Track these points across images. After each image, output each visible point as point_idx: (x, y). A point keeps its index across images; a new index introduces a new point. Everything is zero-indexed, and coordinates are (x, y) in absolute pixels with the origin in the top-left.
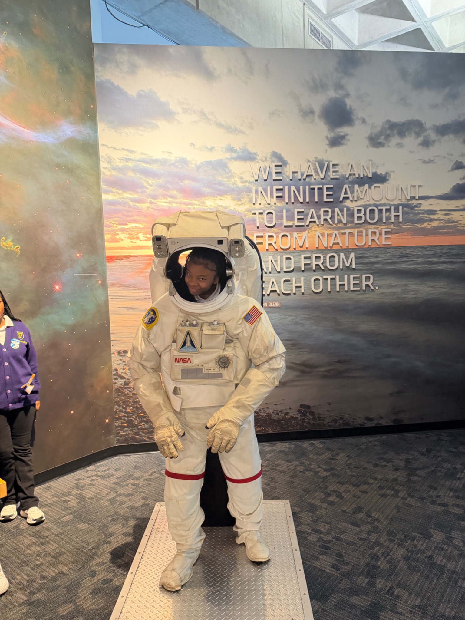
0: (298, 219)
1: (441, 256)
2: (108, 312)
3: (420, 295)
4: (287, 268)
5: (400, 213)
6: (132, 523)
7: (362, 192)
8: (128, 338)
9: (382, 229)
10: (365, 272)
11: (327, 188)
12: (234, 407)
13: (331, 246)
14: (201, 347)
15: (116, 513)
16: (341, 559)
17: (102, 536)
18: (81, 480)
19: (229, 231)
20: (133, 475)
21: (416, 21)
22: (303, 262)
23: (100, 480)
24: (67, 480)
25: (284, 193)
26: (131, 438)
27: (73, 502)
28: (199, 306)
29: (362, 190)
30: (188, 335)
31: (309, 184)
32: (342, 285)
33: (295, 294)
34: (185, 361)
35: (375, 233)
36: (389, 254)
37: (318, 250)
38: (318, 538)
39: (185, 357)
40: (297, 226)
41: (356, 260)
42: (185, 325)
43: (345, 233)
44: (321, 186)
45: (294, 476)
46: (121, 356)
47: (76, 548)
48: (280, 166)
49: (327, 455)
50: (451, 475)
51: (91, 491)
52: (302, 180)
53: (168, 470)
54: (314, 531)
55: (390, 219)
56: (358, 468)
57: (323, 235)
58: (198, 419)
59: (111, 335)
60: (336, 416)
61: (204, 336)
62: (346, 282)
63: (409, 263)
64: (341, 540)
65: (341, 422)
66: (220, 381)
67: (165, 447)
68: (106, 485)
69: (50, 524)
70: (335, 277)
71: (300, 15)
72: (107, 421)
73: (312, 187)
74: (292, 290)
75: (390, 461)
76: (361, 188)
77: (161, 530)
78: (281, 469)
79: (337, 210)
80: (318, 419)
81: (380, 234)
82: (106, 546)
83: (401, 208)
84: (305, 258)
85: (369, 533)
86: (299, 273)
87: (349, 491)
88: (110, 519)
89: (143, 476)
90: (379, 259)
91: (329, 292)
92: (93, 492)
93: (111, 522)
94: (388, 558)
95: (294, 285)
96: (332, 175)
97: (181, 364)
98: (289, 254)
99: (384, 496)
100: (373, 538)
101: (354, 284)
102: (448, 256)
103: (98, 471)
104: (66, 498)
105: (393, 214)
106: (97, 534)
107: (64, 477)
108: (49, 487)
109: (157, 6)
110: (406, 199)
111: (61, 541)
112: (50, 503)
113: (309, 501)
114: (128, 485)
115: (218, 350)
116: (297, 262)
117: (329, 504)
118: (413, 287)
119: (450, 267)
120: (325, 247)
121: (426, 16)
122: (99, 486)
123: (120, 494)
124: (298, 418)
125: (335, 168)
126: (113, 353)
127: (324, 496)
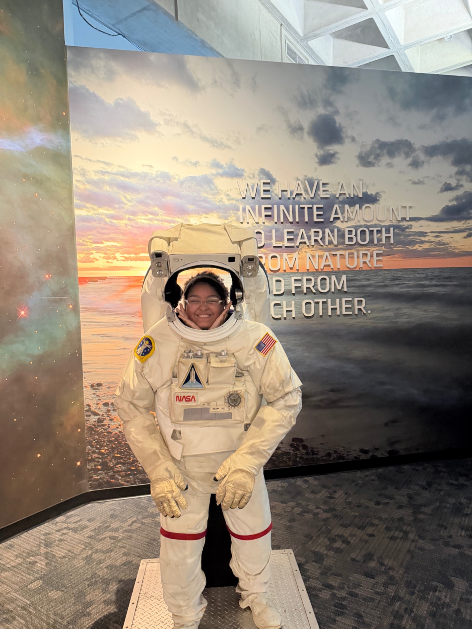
0: (288, 240)
1: (432, 279)
2: (79, 340)
3: (412, 319)
4: (277, 291)
5: (391, 235)
6: (114, 587)
7: (352, 212)
8: (102, 369)
9: (373, 250)
10: (357, 295)
11: (317, 208)
12: (247, 453)
13: (322, 268)
14: (207, 381)
15: (94, 575)
16: (361, 621)
17: (79, 607)
18: (49, 534)
19: (240, 247)
20: (110, 526)
21: (390, 47)
22: (294, 285)
23: (71, 533)
24: (32, 535)
25: (273, 212)
26: (106, 483)
27: (41, 564)
28: (203, 333)
29: (352, 210)
30: (193, 369)
31: (299, 203)
32: (334, 309)
33: (285, 318)
34: (188, 399)
35: (366, 255)
36: (381, 277)
37: (308, 272)
38: (331, 595)
39: (189, 395)
40: (286, 247)
41: (348, 283)
42: (188, 357)
43: (336, 255)
44: (311, 206)
45: (292, 520)
46: (94, 389)
47: (48, 624)
48: (269, 183)
49: (323, 494)
50: (458, 510)
51: (62, 548)
52: (291, 198)
53: (164, 528)
54: (325, 587)
55: (381, 240)
56: (359, 506)
57: (313, 256)
58: (200, 467)
59: (84, 366)
60: (330, 450)
61: (211, 369)
62: (338, 306)
63: (401, 286)
64: (356, 595)
65: (335, 455)
66: (229, 421)
67: (165, 505)
68: (80, 540)
69: (14, 594)
70: (327, 300)
71: (277, 35)
72: (79, 464)
73: (302, 206)
74: (282, 315)
75: (391, 498)
76: (352, 208)
77: (150, 596)
78: (277, 512)
79: (327, 231)
80: (311, 453)
81: (372, 256)
82: (84, 619)
83: (392, 229)
84: (296, 280)
85: (385, 585)
86: (289, 297)
87: (355, 535)
88: (87, 583)
89: (121, 527)
90: (371, 282)
91: (321, 316)
92: (65, 549)
93: (89, 587)
94: (412, 615)
95: (285, 309)
96: (322, 194)
97: (184, 403)
98: (279, 276)
99: (393, 538)
100: (391, 590)
101: (346, 308)
102: (439, 279)
103: (69, 523)
104: (33, 558)
105: (384, 235)
106: (73, 604)
107: (28, 532)
108: (11, 545)
109: (134, 14)
110: (397, 220)
111: (29, 616)
112: (13, 566)
113: (313, 548)
114: (105, 538)
115: (228, 386)
116: (287, 285)
117: (336, 552)
118: (405, 311)
119: (442, 290)
120: (316, 269)
121: (399, 43)
122: (72, 542)
123: (97, 550)
124: (290, 453)
125: (325, 187)
126: (86, 387)
127: (329, 543)
